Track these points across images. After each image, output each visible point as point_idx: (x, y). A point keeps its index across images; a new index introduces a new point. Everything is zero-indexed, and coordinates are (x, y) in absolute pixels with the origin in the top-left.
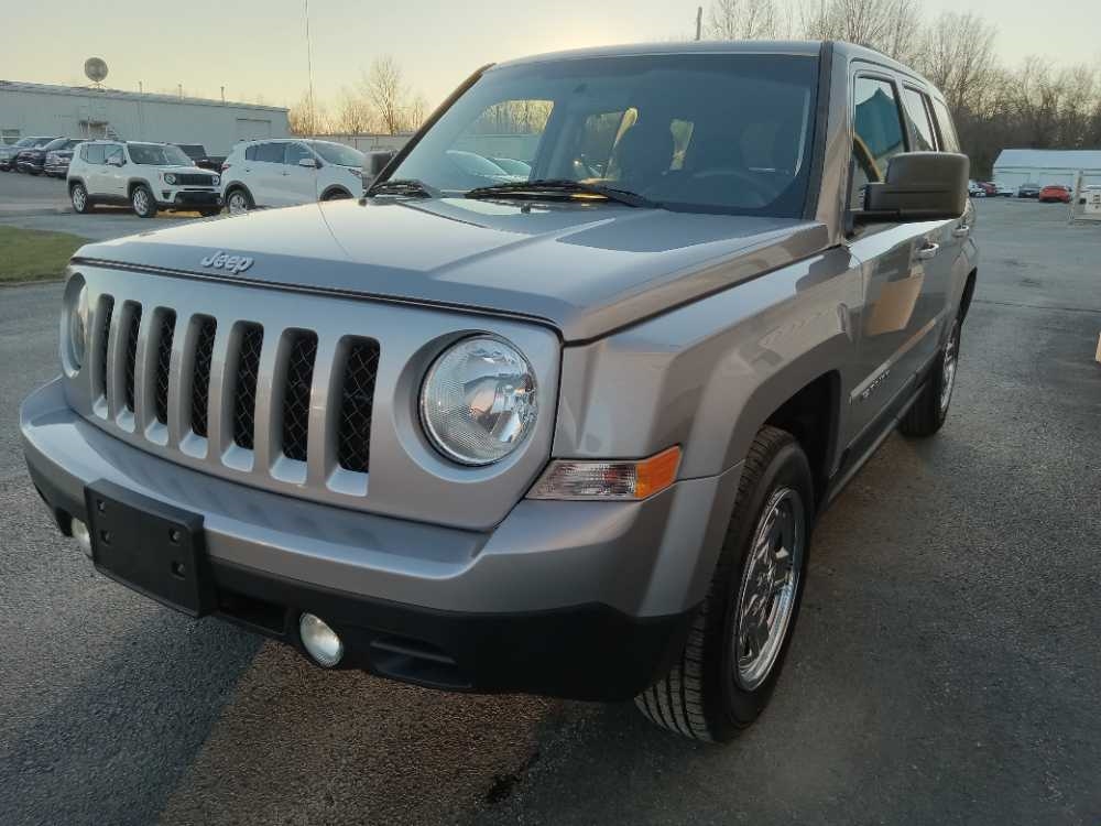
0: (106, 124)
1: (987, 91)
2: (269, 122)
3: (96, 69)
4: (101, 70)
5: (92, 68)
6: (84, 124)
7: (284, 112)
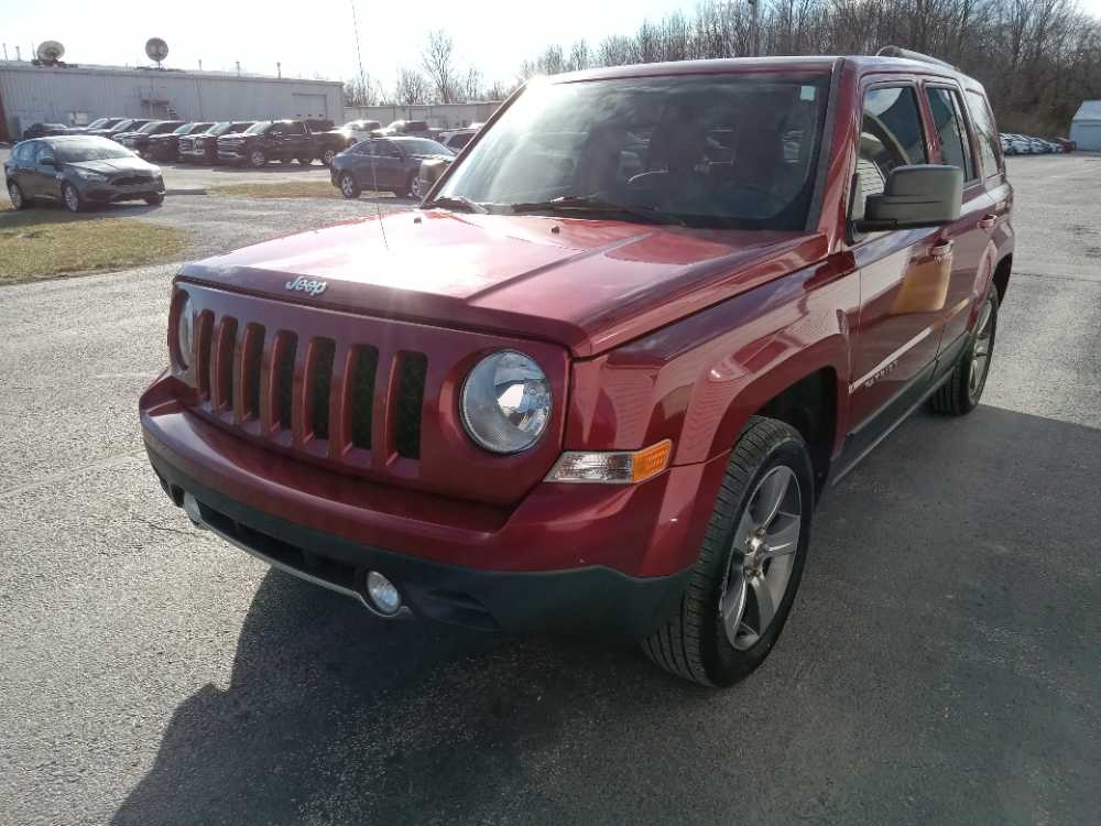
0: (167, 103)
1: (1067, 40)
2: (325, 96)
3: (157, 48)
4: (161, 48)
5: (153, 48)
6: (146, 103)
7: (339, 85)
